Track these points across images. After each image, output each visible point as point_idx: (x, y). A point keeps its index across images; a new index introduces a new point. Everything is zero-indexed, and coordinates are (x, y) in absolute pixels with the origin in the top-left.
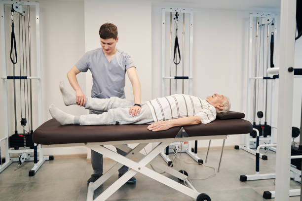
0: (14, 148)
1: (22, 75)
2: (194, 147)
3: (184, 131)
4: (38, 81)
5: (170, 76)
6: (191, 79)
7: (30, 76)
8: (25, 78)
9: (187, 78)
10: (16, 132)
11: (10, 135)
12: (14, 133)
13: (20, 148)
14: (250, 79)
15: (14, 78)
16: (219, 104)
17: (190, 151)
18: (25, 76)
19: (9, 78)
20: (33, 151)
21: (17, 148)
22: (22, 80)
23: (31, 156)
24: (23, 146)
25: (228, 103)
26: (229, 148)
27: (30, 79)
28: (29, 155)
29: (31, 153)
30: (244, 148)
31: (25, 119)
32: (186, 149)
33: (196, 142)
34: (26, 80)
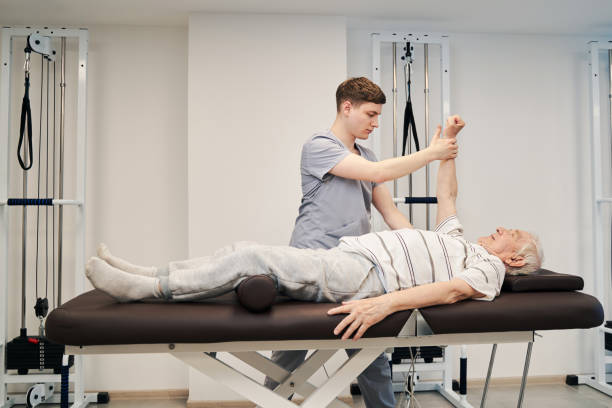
0: (16, 371)
1: (43, 196)
2: (458, 378)
3: (420, 318)
4: (78, 209)
5: (395, 196)
7: (61, 197)
8: (48, 202)
10: (23, 331)
11: (10, 339)
12: (18, 334)
13: (30, 371)
14: (599, 203)
15: (25, 202)
16: (511, 255)
17: (448, 390)
18: (50, 197)
19: (12, 202)
20: (58, 378)
21: (23, 372)
22: (43, 208)
23: (55, 393)
24: (37, 366)
25: (533, 250)
26: (546, 383)
27: (61, 206)
28: (51, 388)
29: (56, 383)
30: (591, 383)
31: (46, 300)
32: (440, 383)
33: (463, 362)
34: (50, 207)
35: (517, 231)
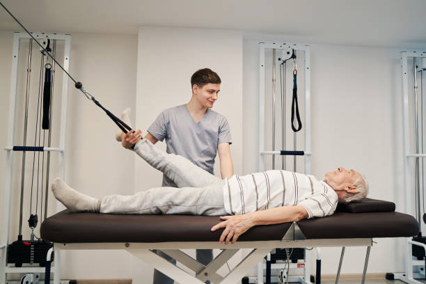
0: (14, 265)
1: (37, 145)
2: (314, 274)
4: (60, 154)
5: (274, 150)
6: (308, 155)
7: (49, 146)
8: (41, 149)
9: (302, 153)
10: (20, 237)
11: (11, 243)
12: (17, 239)
13: (23, 264)
14: (408, 157)
15: (25, 149)
17: (308, 281)
18: (41, 145)
19: (16, 149)
20: (43, 270)
21: (19, 265)
22: (37, 152)
23: (40, 280)
24: (29, 262)
26: (376, 277)
27: (49, 152)
28: (37, 277)
29: (41, 273)
30: (403, 278)
31: (36, 216)
32: (302, 277)
33: (319, 262)
34: (41, 153)
35: (352, 170)
